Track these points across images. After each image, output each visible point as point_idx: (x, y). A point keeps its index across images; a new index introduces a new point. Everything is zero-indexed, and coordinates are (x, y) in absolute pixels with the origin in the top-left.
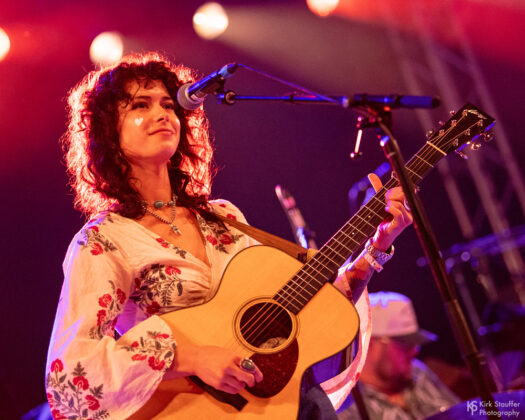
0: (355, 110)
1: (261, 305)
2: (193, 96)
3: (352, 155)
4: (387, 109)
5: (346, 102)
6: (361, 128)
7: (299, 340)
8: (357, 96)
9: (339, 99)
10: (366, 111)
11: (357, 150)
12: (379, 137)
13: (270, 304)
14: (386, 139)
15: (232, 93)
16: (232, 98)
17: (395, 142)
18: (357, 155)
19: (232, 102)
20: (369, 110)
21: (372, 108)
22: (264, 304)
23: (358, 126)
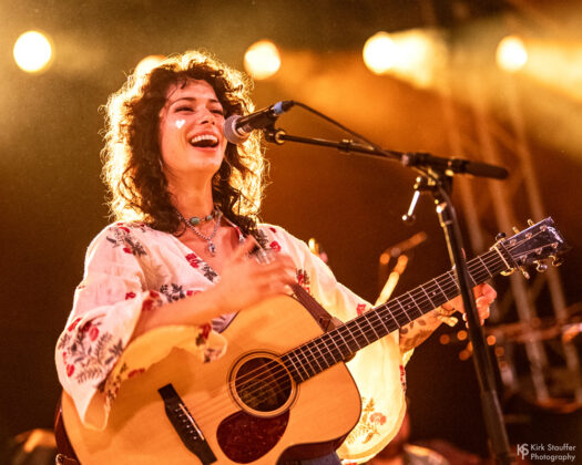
0: (414, 169)
1: (267, 360)
2: (240, 130)
3: (404, 218)
4: (450, 173)
5: (405, 159)
6: (418, 189)
7: (292, 413)
8: (418, 155)
9: (399, 156)
10: (426, 172)
11: (410, 212)
12: (437, 202)
13: (276, 363)
14: (444, 205)
15: (282, 133)
16: (282, 137)
17: (453, 210)
18: (410, 218)
19: (281, 142)
20: (430, 172)
21: (433, 169)
22: (271, 360)
23: (416, 186)
